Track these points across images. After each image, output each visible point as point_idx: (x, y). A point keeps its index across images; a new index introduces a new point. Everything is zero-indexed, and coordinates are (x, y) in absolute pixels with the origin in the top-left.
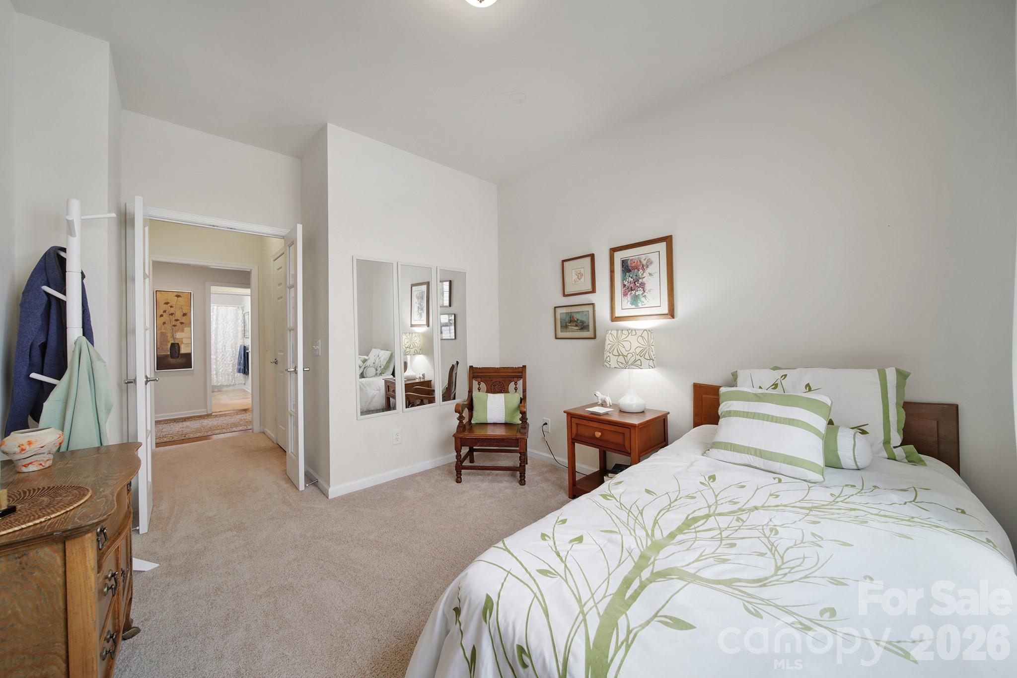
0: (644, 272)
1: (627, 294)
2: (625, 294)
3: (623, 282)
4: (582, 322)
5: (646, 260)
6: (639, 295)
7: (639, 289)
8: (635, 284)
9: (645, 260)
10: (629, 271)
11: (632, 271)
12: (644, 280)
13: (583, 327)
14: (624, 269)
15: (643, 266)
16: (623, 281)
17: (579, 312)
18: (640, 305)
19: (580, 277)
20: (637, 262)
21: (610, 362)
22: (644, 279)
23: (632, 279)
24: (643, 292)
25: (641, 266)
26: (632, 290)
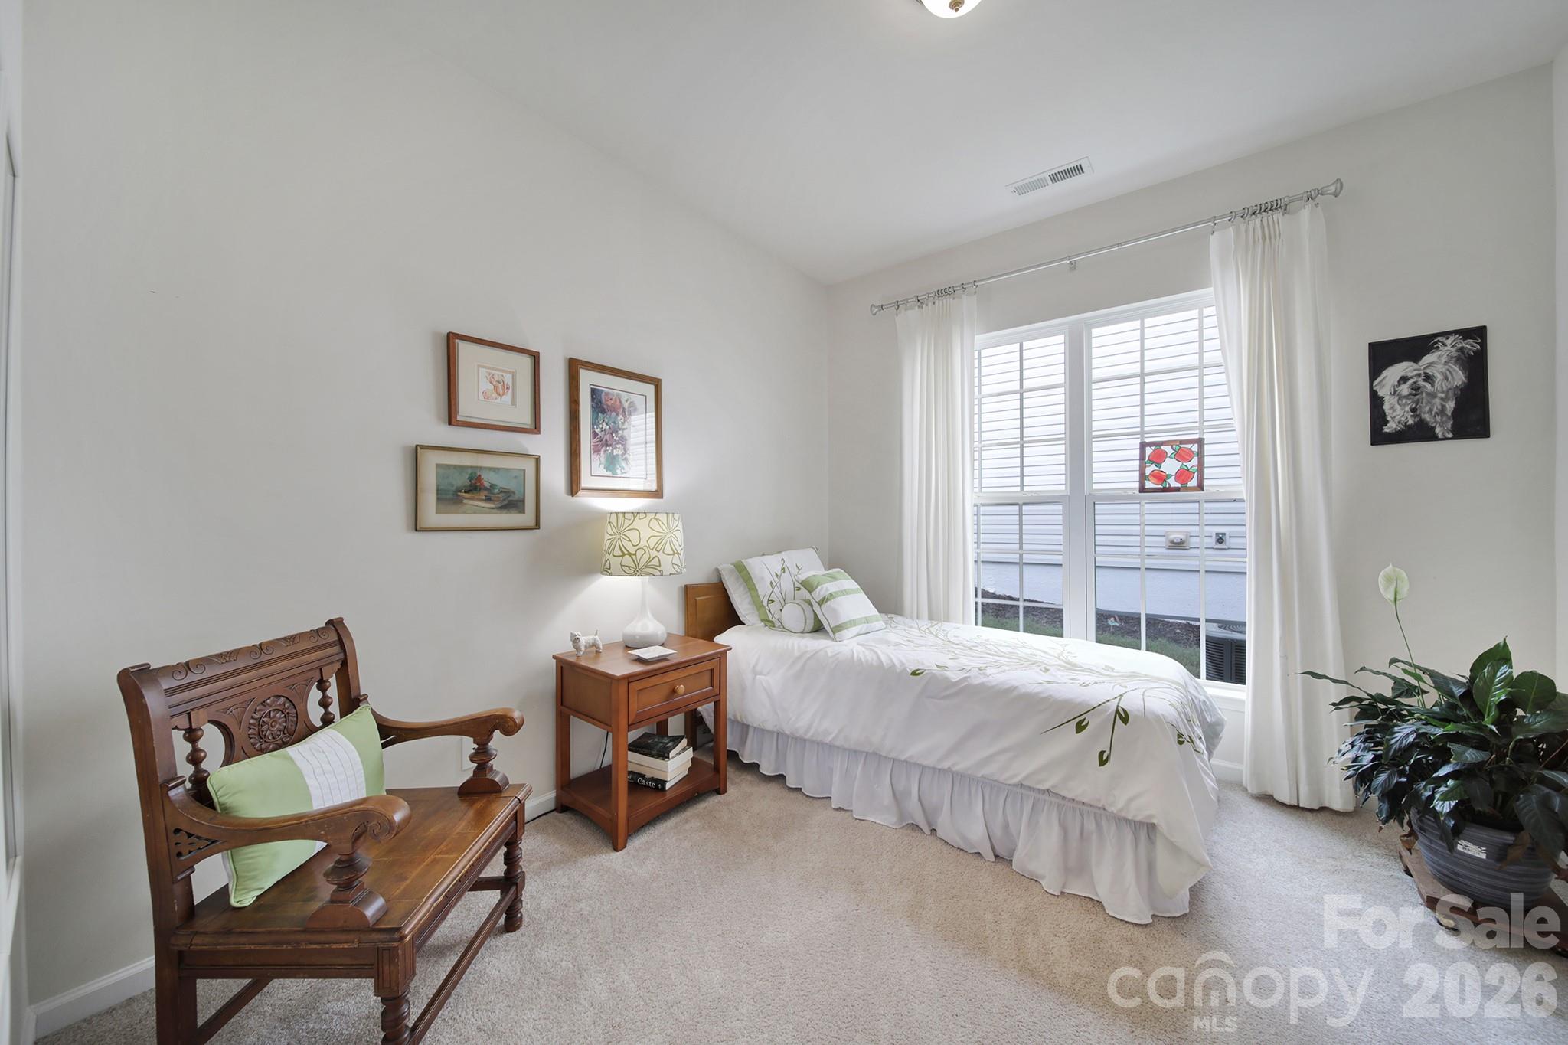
0: (625, 421)
1: (599, 451)
2: (596, 450)
3: (593, 428)
4: (507, 493)
5: (629, 402)
6: (617, 455)
7: (618, 446)
8: (613, 437)
9: (627, 401)
10: (603, 411)
11: (609, 413)
12: (625, 433)
13: (511, 503)
14: (594, 405)
15: (624, 411)
16: (593, 424)
17: (499, 469)
18: (618, 471)
19: (501, 391)
20: (616, 401)
21: (660, 566)
22: (625, 431)
23: (608, 427)
24: (623, 451)
25: (622, 410)
26: (607, 445)
